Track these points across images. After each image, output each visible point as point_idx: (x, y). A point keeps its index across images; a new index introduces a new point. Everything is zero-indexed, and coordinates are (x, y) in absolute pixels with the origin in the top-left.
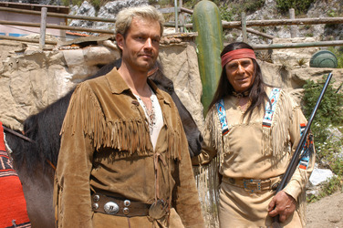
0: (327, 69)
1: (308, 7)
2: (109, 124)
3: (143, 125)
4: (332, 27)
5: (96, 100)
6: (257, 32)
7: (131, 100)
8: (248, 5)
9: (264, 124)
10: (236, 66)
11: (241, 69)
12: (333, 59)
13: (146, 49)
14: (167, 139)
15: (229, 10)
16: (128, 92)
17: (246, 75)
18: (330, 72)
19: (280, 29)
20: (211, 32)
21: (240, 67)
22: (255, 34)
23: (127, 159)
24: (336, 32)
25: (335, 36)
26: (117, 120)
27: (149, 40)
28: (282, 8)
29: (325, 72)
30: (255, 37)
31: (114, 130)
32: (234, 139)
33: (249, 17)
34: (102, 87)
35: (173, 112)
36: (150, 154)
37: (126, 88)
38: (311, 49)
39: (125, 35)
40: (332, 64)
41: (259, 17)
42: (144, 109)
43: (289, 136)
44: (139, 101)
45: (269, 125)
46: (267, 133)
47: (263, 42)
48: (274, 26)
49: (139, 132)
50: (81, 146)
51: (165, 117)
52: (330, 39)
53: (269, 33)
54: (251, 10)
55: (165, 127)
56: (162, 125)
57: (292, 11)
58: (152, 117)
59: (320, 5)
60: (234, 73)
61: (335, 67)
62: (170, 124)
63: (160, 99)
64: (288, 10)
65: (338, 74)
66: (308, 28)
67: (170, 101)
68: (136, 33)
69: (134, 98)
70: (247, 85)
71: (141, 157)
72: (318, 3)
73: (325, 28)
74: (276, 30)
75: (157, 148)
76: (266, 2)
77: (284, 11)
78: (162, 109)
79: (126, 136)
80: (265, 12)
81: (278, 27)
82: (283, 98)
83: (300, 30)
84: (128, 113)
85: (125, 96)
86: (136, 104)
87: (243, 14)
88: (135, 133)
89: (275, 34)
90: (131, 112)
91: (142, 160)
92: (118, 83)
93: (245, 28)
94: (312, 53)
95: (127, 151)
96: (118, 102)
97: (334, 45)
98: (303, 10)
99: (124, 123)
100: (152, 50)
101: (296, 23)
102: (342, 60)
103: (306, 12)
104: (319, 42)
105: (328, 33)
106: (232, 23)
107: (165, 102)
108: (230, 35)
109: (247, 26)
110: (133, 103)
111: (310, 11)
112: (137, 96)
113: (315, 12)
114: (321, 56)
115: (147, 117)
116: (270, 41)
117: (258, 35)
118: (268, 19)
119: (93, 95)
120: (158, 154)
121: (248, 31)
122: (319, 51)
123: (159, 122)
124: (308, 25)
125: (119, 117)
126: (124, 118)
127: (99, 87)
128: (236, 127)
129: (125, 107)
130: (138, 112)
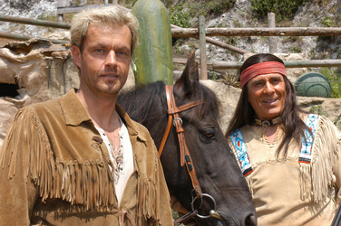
0: (316, 99)
1: (295, 11)
2: (60, 167)
3: (105, 170)
4: (326, 40)
5: (44, 133)
6: (223, 43)
7: (92, 134)
8: (211, 5)
9: (302, 160)
10: (262, 83)
11: (270, 87)
12: (326, 84)
13: (108, 66)
14: (137, 191)
15: (185, 10)
16: (88, 124)
17: (276, 95)
18: (320, 102)
19: (255, 41)
20: (155, 42)
21: (268, 84)
22: (220, 46)
23: (81, 216)
24: (333, 47)
25: (332, 52)
26: (71, 162)
27: (112, 53)
28: (258, 11)
29: (314, 103)
30: (220, 50)
31: (65, 175)
32: (261, 181)
33: (213, 22)
34: (53, 116)
35: (149, 152)
36: (114, 210)
37: (85, 119)
38: (297, 70)
39: (81, 48)
40: (324, 91)
41: (227, 22)
42: (109, 148)
43: (334, 177)
44: (103, 137)
45: (308, 161)
46: (306, 172)
47: (232, 58)
48: (248, 37)
49: (101, 180)
50: (21, 195)
51: (136, 161)
52: (323, 57)
53: (240, 44)
54: (215, 12)
55: (136, 174)
56: (132, 171)
57: (272, 16)
58: (119, 160)
59: (312, 8)
60: (259, 92)
61: (328, 96)
62: (144, 171)
63: (132, 135)
64: (266, 15)
65: (332, 106)
66: (294, 40)
67: (147, 137)
68: (94, 44)
69: (96, 132)
70: (277, 110)
71: (100, 214)
72: (308, 6)
73: (318, 40)
74: (250, 41)
75: (124, 202)
76: (237, 3)
77: (261, 15)
78: (133, 148)
79: (81, 186)
80: (235, 16)
81: (252, 37)
82: (324, 126)
83: (284, 42)
84: (86, 153)
85: (84, 130)
86: (99, 141)
87: (202, 18)
88: (94, 181)
89: (248, 46)
90: (90, 152)
91: (101, 218)
92: (76, 111)
93: (203, 38)
94: (298, 75)
95: (83, 206)
96: (73, 136)
97: (329, 66)
98: (287, 14)
99: (80, 166)
100: (115, 66)
101: (275, 34)
102: (340, 85)
103: (292, 18)
104: (307, 61)
105: (322, 48)
106: (186, 30)
107: (138, 139)
108: (186, 46)
109: (207, 35)
110: (95, 139)
111: (297, 17)
112: (101, 131)
113: (304, 18)
114: (309, 80)
115: (112, 160)
116: (242, 56)
117: (224, 47)
118: (239, 26)
119: (40, 125)
120: (124, 212)
121: (208, 42)
122: (307, 73)
123: (128, 167)
124: (294, 37)
125: (74, 158)
126: (80, 159)
127: (48, 114)
128: (262, 165)
129: (82, 144)
130: (100, 152)
